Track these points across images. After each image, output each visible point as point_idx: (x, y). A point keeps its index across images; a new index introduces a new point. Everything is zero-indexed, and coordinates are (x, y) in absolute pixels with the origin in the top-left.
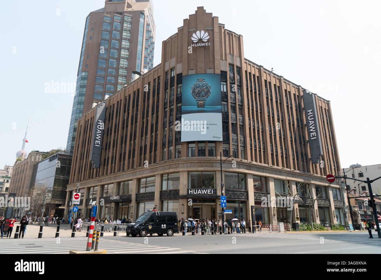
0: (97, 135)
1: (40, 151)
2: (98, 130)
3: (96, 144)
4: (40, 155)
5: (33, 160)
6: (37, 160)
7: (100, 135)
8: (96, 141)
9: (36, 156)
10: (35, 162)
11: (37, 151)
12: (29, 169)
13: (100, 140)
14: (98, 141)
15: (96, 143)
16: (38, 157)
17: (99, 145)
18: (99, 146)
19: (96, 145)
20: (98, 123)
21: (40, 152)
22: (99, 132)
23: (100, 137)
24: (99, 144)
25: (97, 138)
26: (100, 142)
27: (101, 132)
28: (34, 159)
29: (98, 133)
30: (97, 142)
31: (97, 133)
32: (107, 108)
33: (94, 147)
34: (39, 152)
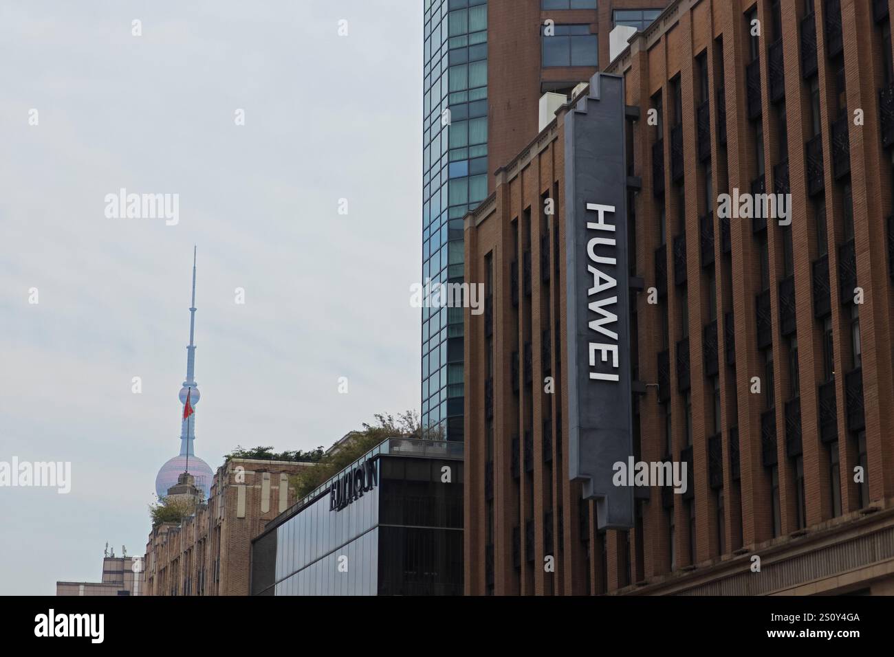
0: (594, 306)
1: (273, 452)
2: (591, 269)
3: (593, 369)
4: (275, 473)
5: (241, 510)
6: (265, 507)
7: (613, 300)
8: (593, 347)
9: (257, 481)
10: (254, 520)
11: (261, 454)
12: (229, 564)
13: (614, 336)
14: (604, 348)
15: (592, 362)
16: (266, 487)
17: (614, 371)
18: (615, 378)
19: (593, 376)
20: (591, 225)
21: (276, 457)
22: (602, 281)
23: (611, 318)
24: (616, 364)
25: (595, 325)
26: (614, 348)
27: (612, 283)
28: (247, 503)
29: (597, 288)
30: (598, 352)
31: (591, 292)
32: (631, 113)
33: (587, 385)
34: (269, 457)
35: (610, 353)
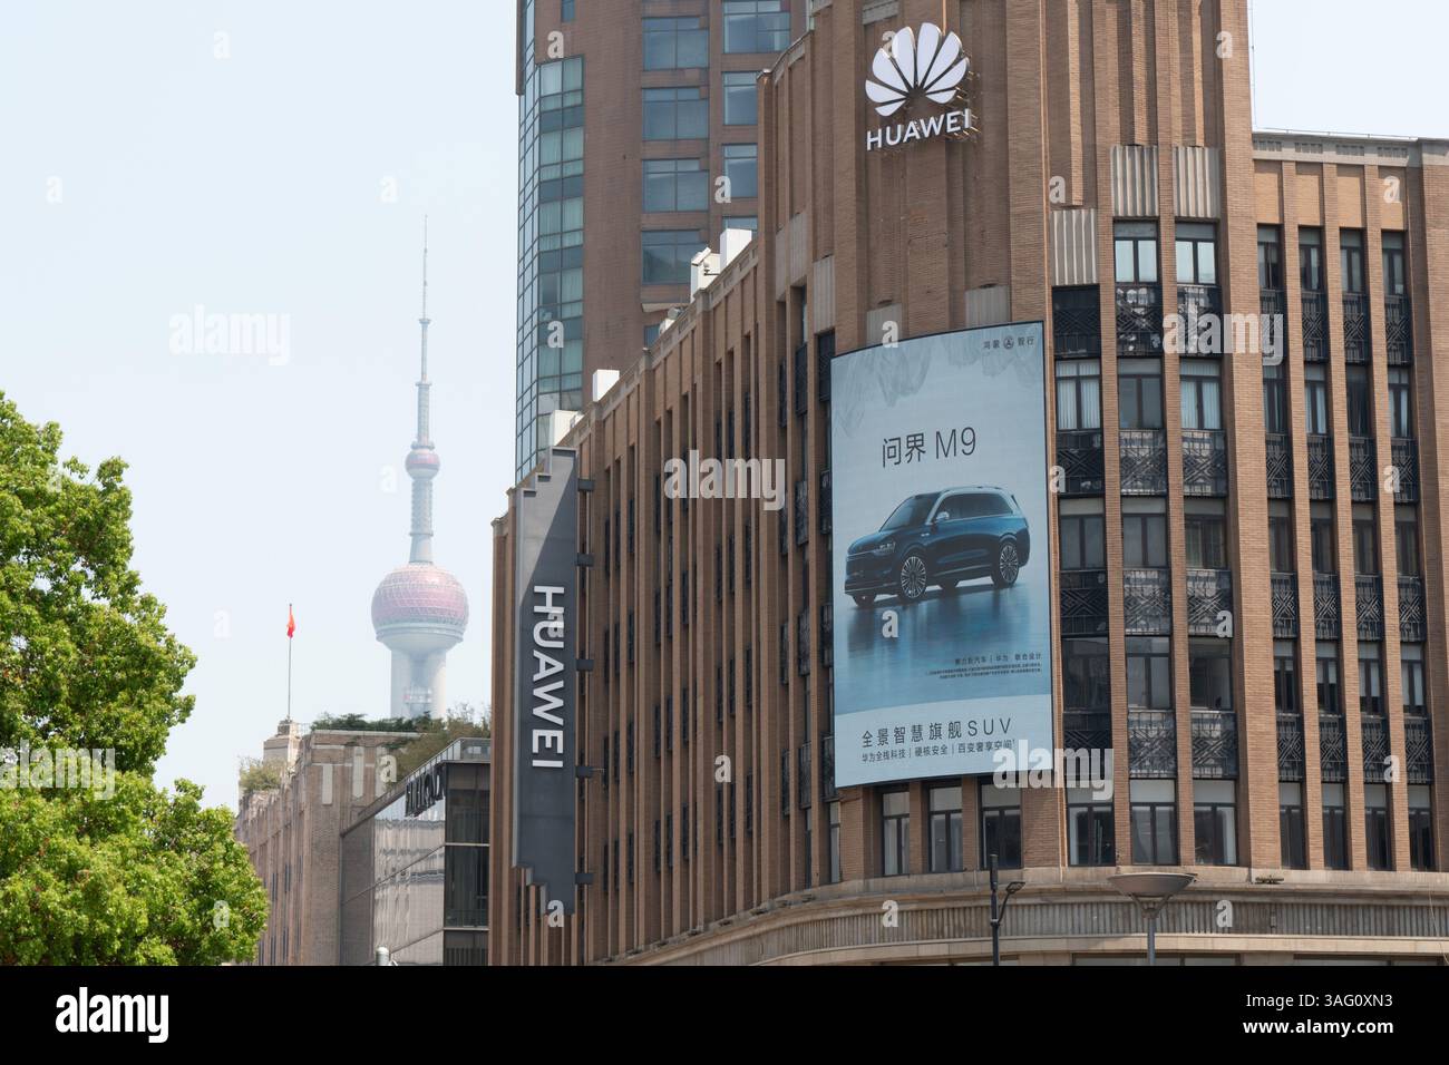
0: (539, 692)
1: (368, 719)
2: (537, 654)
3: (536, 756)
4: (370, 747)
5: (327, 795)
6: (358, 790)
7: (560, 684)
8: (537, 733)
9: (347, 757)
10: (343, 807)
11: (353, 723)
12: (313, 864)
13: (560, 721)
14: (548, 734)
15: (535, 749)
16: (359, 764)
17: (558, 757)
18: (559, 764)
19: (536, 763)
20: (538, 609)
21: (371, 727)
22: (548, 666)
23: (557, 703)
24: (560, 750)
25: (539, 711)
26: (559, 734)
27: (559, 667)
28: (335, 786)
29: (543, 673)
30: (542, 739)
31: (537, 677)
32: (584, 486)
33: (529, 774)
34: (363, 726)
35: (554, 739)
